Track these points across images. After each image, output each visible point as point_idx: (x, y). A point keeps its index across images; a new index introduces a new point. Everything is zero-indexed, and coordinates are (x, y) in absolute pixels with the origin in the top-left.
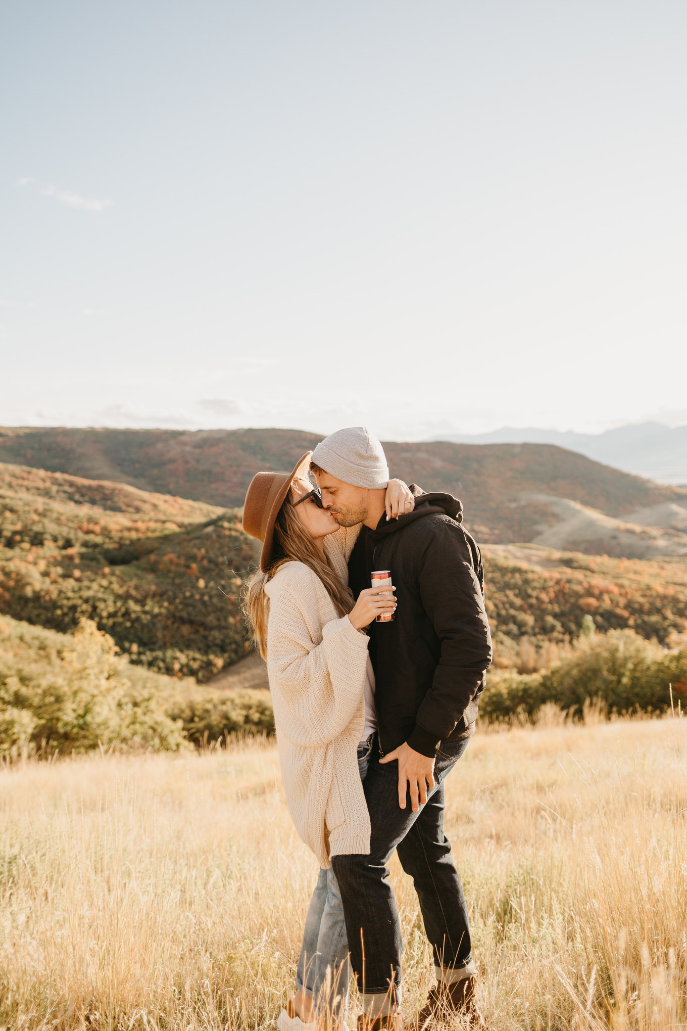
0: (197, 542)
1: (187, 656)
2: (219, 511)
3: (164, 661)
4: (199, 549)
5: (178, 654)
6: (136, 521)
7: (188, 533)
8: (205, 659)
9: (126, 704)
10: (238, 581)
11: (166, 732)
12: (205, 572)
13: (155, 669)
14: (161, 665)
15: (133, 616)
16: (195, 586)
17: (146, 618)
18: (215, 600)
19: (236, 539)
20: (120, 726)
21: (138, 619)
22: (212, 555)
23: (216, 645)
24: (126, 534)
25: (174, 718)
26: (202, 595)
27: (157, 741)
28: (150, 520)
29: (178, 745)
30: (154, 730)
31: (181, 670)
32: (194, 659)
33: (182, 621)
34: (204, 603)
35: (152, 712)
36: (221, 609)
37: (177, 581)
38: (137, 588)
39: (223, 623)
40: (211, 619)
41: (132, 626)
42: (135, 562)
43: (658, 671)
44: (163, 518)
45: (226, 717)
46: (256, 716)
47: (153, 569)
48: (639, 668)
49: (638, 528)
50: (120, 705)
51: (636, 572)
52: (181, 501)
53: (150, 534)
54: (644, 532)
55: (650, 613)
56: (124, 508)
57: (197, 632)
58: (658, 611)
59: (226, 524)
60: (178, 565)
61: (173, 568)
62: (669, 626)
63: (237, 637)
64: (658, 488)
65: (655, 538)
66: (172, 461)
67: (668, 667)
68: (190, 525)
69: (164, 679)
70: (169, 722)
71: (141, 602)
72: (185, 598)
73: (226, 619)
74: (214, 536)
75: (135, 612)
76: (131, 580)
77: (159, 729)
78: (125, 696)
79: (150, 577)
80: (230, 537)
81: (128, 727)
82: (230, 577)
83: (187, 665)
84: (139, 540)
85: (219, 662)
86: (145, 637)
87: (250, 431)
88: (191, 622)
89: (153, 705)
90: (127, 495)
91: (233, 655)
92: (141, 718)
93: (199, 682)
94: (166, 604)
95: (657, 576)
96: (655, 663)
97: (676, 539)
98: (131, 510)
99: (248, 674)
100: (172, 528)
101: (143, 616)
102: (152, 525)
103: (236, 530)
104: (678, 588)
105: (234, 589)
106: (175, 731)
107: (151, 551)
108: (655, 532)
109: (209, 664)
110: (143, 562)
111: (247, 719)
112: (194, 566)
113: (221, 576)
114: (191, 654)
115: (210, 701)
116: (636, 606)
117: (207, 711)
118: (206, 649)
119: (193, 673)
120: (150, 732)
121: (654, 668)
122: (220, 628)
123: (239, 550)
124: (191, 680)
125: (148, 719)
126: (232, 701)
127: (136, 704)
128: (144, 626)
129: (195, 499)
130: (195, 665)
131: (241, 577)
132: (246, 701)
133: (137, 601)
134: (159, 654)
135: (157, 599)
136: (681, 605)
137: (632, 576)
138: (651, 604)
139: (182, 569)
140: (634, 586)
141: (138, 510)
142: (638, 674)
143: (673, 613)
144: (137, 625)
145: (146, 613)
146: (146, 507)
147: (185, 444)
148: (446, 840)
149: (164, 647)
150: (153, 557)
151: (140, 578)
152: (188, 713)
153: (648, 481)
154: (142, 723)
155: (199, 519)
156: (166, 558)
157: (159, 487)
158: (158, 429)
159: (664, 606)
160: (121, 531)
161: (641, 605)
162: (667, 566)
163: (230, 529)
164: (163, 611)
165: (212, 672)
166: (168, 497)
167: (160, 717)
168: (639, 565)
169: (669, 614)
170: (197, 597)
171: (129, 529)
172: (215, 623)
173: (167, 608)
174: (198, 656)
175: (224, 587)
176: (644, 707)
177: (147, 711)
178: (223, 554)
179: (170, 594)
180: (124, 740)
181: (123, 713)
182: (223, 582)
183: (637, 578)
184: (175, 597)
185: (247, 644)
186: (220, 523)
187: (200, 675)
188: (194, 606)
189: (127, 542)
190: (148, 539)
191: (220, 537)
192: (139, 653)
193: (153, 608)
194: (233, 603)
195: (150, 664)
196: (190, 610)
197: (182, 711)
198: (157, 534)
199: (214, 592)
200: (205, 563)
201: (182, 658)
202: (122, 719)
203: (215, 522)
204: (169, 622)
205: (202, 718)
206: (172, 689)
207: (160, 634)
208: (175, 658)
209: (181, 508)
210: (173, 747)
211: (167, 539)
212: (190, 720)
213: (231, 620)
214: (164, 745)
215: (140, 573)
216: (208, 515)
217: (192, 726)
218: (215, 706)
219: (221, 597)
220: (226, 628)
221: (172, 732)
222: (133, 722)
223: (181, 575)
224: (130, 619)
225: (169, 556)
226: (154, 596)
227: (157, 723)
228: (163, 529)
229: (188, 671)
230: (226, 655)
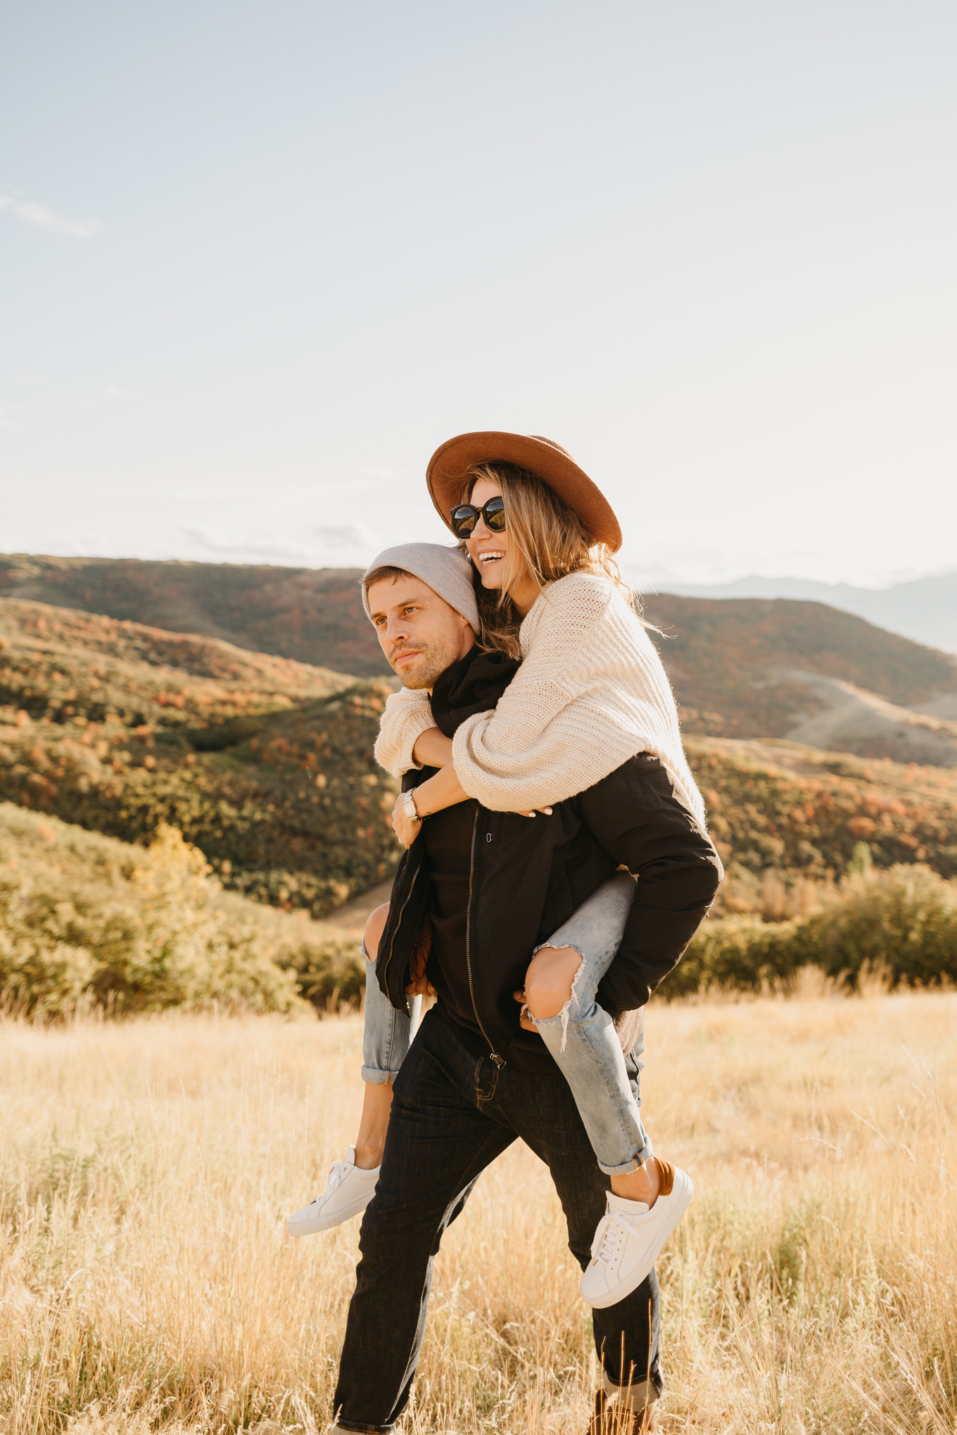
0: (317, 723)
1: (299, 881)
2: (348, 681)
3: (266, 885)
4: (319, 733)
5: (286, 877)
6: (232, 692)
7: (304, 710)
8: (322, 884)
9: (220, 944)
11: (272, 985)
12: (326, 766)
13: (254, 897)
14: (263, 891)
15: (226, 823)
16: (312, 785)
17: (242, 826)
18: (340, 805)
19: (370, 721)
20: (211, 976)
21: (232, 828)
22: (336, 742)
23: (339, 867)
24: (219, 709)
25: (284, 966)
26: (322, 797)
27: (259, 998)
28: (252, 691)
29: (289, 1004)
30: (256, 982)
31: (290, 900)
32: (309, 886)
33: (293, 832)
34: (324, 808)
35: (254, 957)
36: (348, 818)
37: (288, 777)
38: (231, 784)
39: (349, 837)
40: (333, 831)
41: (224, 837)
42: (230, 749)
44: (269, 688)
45: (351, 966)
47: (253, 758)
48: (934, 919)
49: (935, 723)
50: (210, 946)
51: (930, 785)
52: (295, 666)
53: (252, 711)
54: (943, 729)
55: (948, 842)
56: (216, 672)
57: (313, 847)
59: (357, 700)
60: (289, 754)
61: (282, 758)
63: (369, 857)
66: (285, 610)
68: (308, 699)
69: (267, 911)
70: (276, 972)
71: (237, 804)
72: (298, 800)
73: (353, 831)
74: (341, 716)
75: (229, 817)
76: (224, 772)
77: (263, 981)
78: (218, 934)
79: (251, 770)
80: (363, 717)
81: (222, 976)
82: (361, 774)
83: (299, 894)
84: (236, 718)
85: (343, 890)
86: (242, 852)
88: (305, 834)
89: (256, 948)
90: (222, 655)
91: (362, 883)
92: (239, 964)
93: (315, 917)
94: (271, 808)
98: (227, 676)
100: (282, 702)
101: (238, 823)
102: (256, 698)
103: (372, 709)
105: (366, 790)
106: (285, 985)
107: (252, 734)
109: (329, 893)
110: (242, 748)
112: (312, 757)
113: (348, 771)
114: (305, 878)
115: (332, 944)
116: (929, 832)
117: (327, 958)
118: (325, 872)
119: (305, 904)
120: (251, 985)
121: (955, 921)
122: (345, 843)
124: (304, 915)
125: (249, 967)
127: (232, 946)
128: (240, 838)
129: (316, 663)
130: (309, 894)
133: (232, 802)
134: (261, 876)
135: (259, 800)
137: (924, 789)
138: (950, 829)
139: (295, 761)
140: (927, 803)
141: (236, 676)
142: (932, 929)
144: (230, 835)
145: (243, 819)
146: (248, 673)
147: (303, 586)
149: (267, 867)
150: (255, 743)
151: (236, 770)
152: (300, 960)
153: (952, 657)
154: (241, 972)
155: (320, 691)
156: (274, 745)
157: (265, 645)
158: (267, 566)
160: (212, 704)
161: (936, 831)
163: (363, 707)
164: (268, 817)
165: (331, 903)
166: (278, 660)
167: (264, 964)
168: (934, 774)
170: (315, 799)
171: (224, 703)
172: (339, 836)
173: (273, 814)
174: (314, 881)
175: (352, 787)
177: (248, 956)
178: (351, 742)
179: (277, 793)
180: (215, 995)
181: (214, 957)
182: (351, 780)
183: (932, 792)
184: (284, 798)
185: (382, 868)
186: (349, 698)
187: (317, 907)
188: (309, 812)
189: (220, 721)
190: (249, 717)
191: (348, 717)
192: (233, 875)
193: (253, 812)
194: (364, 810)
195: (248, 890)
196: (305, 816)
197: (293, 957)
198: (261, 711)
199: (338, 794)
200: (327, 752)
201: (291, 883)
202: (214, 966)
203: (342, 696)
204: (275, 833)
205: (320, 968)
206: (278, 925)
207: (261, 850)
208: (282, 883)
209: (296, 676)
210: (283, 1006)
211: (274, 718)
212: (304, 970)
213: (361, 833)
214: (270, 1004)
215: (236, 763)
216: (332, 686)
217: (307, 977)
218: (338, 952)
219: (347, 800)
220: (354, 843)
221: (281, 986)
222: (229, 971)
223: (293, 769)
224: (221, 828)
225: (278, 742)
226: (255, 795)
227: (260, 973)
228: (270, 704)
229: (299, 902)
230: (352, 881)
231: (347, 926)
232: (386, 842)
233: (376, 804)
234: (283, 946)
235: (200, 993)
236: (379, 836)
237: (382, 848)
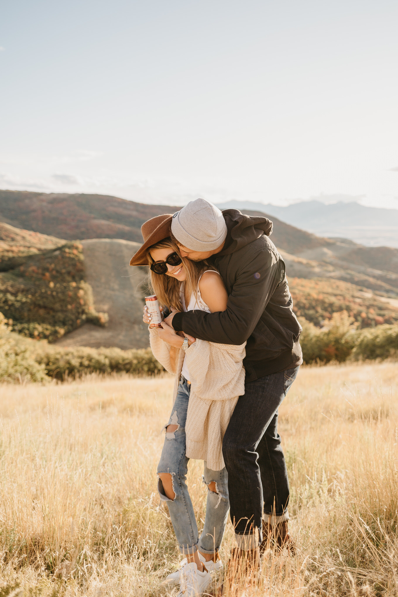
0: (49, 260)
1: (43, 327)
2: (63, 242)
3: (28, 329)
4: (51, 264)
5: (37, 326)
6: (11, 246)
7: (44, 254)
8: (53, 329)
9: (11, 354)
10: (74, 284)
11: (34, 371)
12: (54, 278)
13: (23, 334)
14: (27, 332)
15: (10, 303)
16: (47, 286)
17: (17, 305)
18: (60, 295)
19: (73, 259)
20: (8, 367)
21: (13, 305)
22: (58, 268)
23: (60, 321)
24: (6, 254)
25: (40, 363)
26: (52, 292)
27: (29, 376)
28: (20, 246)
29: (42, 379)
30: (27, 369)
31: (39, 335)
32: (47, 329)
33: (40, 307)
34: (53, 296)
35: (26, 359)
36: (63, 300)
37: (37, 283)
38: (12, 286)
39: (64, 309)
40: (57, 306)
41: (9, 309)
42: (11, 271)
43: (317, 341)
44: (28, 244)
45: (68, 362)
46: (86, 363)
47: (22, 275)
48: (306, 339)
49: (304, 261)
50: (7, 355)
51: (302, 286)
52: (39, 235)
53: (20, 255)
54: (308, 264)
55: (309, 309)
56: (4, 237)
57: (48, 313)
58: (314, 308)
59: (67, 250)
60: (37, 273)
61: (34, 275)
62: (319, 316)
63: (73, 317)
64: (317, 239)
65: (313, 267)
66: (34, 211)
67: (322, 339)
68: (45, 250)
69: (29, 340)
70: (36, 365)
71: (15, 294)
72: (42, 293)
73: (66, 306)
74: (60, 257)
75: (11, 300)
76: (8, 281)
77: (30, 369)
78: (10, 349)
79: (21, 280)
80: (69, 258)
81: (13, 367)
82: (69, 282)
83: (43, 333)
84: (14, 258)
85: (62, 331)
86: (17, 315)
87: (83, 195)
88: (45, 307)
89: (27, 355)
90: (6, 230)
91: (70, 328)
92: (20, 362)
93: (50, 342)
94: (30, 296)
95: (314, 288)
96: (315, 336)
97: (325, 268)
98: (9, 239)
99: (79, 338)
100: (34, 251)
101: (15, 303)
102: (22, 249)
103: (73, 254)
104: (325, 296)
105: (71, 288)
106: (40, 370)
107: (21, 265)
108: (314, 263)
109: (56, 332)
110: (16, 271)
111: (81, 364)
112: (48, 274)
113: (63, 280)
114: (45, 326)
115: (59, 353)
116: (302, 305)
117: (57, 359)
118: (54, 323)
119: (46, 337)
120: (25, 371)
121: (314, 339)
122: (62, 311)
123: (74, 265)
124: (45, 342)
125: (25, 363)
126: (72, 354)
127: (17, 354)
128: (16, 309)
129: (49, 234)
130: (47, 333)
131: (76, 281)
132: (81, 354)
133: (12, 294)
134: (26, 325)
135: (25, 293)
136: (326, 305)
137: (300, 288)
138: (310, 304)
139: (40, 276)
140: (301, 293)
141: (13, 240)
142: (305, 343)
143: (322, 309)
144: (12, 308)
145: (17, 301)
146: (18, 238)
147: (43, 201)
148: (278, 436)
149: (29, 321)
150: (22, 268)
151: (14, 280)
152: (45, 360)
153: (311, 235)
154: (20, 365)
155: (50, 246)
156: (31, 269)
157: (26, 226)
158: (26, 191)
159: (317, 305)
160: (3, 252)
161: (304, 304)
162: (320, 283)
163: (69, 253)
164: (29, 300)
165: (57, 336)
166: (32, 233)
167: (31, 361)
168: (304, 282)
169: (319, 310)
170: (49, 292)
171: (8, 251)
172: (60, 308)
173: (31, 299)
174: (49, 327)
175: (65, 287)
176: (321, 360)
177: (24, 358)
178: (65, 268)
179: (33, 290)
180: (10, 375)
181: (9, 359)
182: (65, 284)
183: (303, 289)
184: (36, 292)
185: (79, 321)
186: (63, 249)
187: (51, 338)
188: (47, 298)
189: (6, 259)
190: (19, 257)
191: (63, 257)
192: (13, 325)
193: (22, 298)
194: (71, 297)
195: (20, 332)
196: (45, 300)
197: (42, 359)
198: (25, 255)
199: (59, 290)
200: (54, 273)
201: (39, 328)
202: (9, 363)
203: (60, 249)
204: (32, 307)
205: (54, 363)
206: (34, 346)
207: (26, 314)
208: (35, 328)
209: (40, 240)
210: (39, 379)
211: (31, 258)
212: (47, 364)
213: (69, 307)
214: (34, 378)
215: (14, 277)
216: (56, 244)
217: (49, 367)
218: (62, 357)
219: (63, 293)
220: (66, 311)
221: (38, 371)
222: (16, 365)
223: (39, 279)
224: (8, 305)
225: (33, 268)
226: (23, 291)
227: (29, 365)
228: (28, 252)
229: (43, 336)
230: (66, 327)
231: (64, 346)
232: (80, 310)
233: (76, 294)
234: (38, 354)
235: (3, 375)
236: (77, 308)
237: (79, 313)
